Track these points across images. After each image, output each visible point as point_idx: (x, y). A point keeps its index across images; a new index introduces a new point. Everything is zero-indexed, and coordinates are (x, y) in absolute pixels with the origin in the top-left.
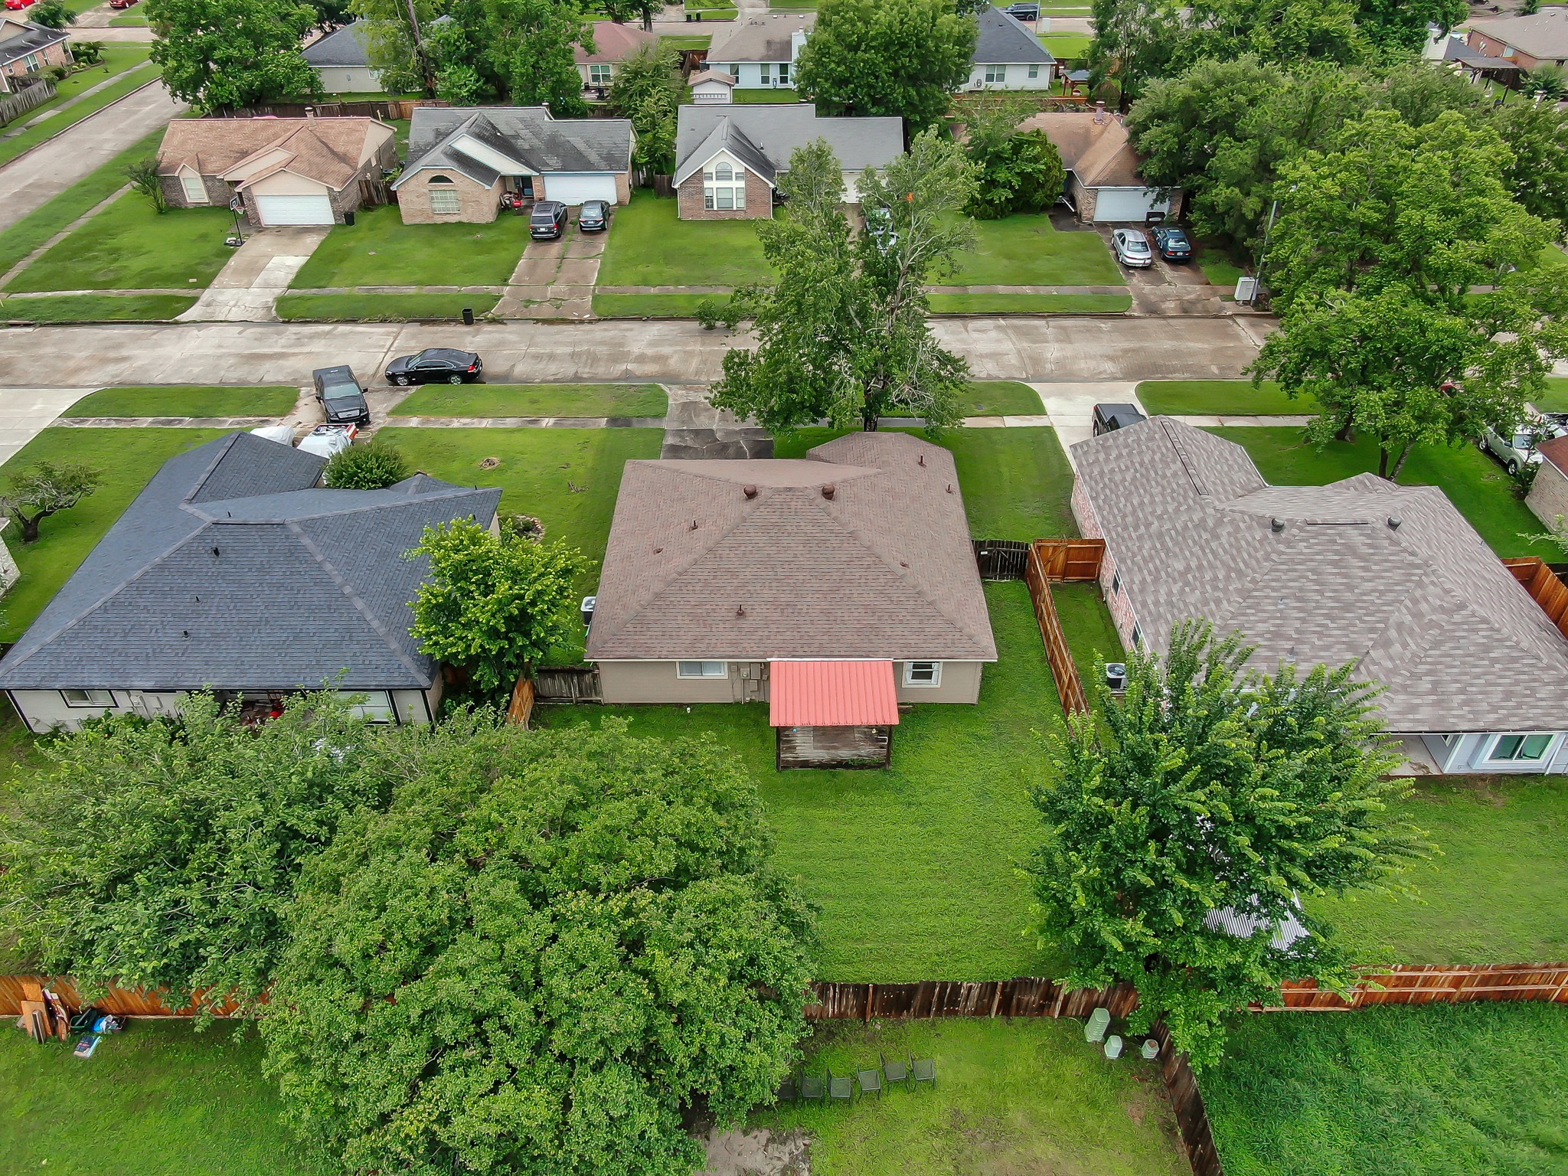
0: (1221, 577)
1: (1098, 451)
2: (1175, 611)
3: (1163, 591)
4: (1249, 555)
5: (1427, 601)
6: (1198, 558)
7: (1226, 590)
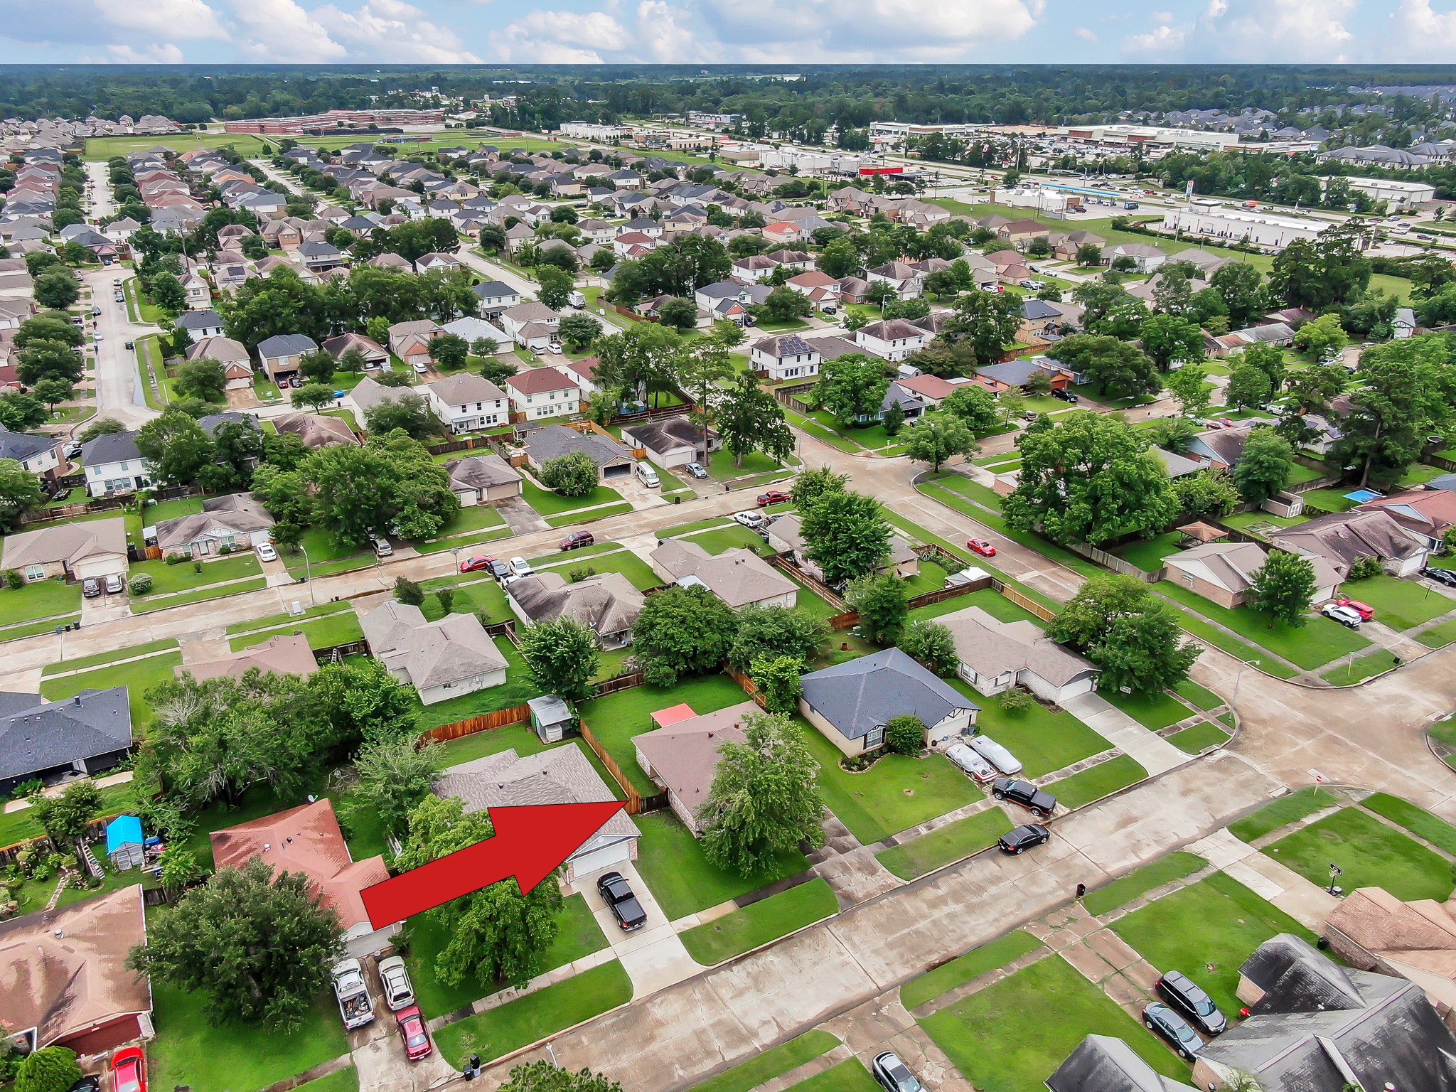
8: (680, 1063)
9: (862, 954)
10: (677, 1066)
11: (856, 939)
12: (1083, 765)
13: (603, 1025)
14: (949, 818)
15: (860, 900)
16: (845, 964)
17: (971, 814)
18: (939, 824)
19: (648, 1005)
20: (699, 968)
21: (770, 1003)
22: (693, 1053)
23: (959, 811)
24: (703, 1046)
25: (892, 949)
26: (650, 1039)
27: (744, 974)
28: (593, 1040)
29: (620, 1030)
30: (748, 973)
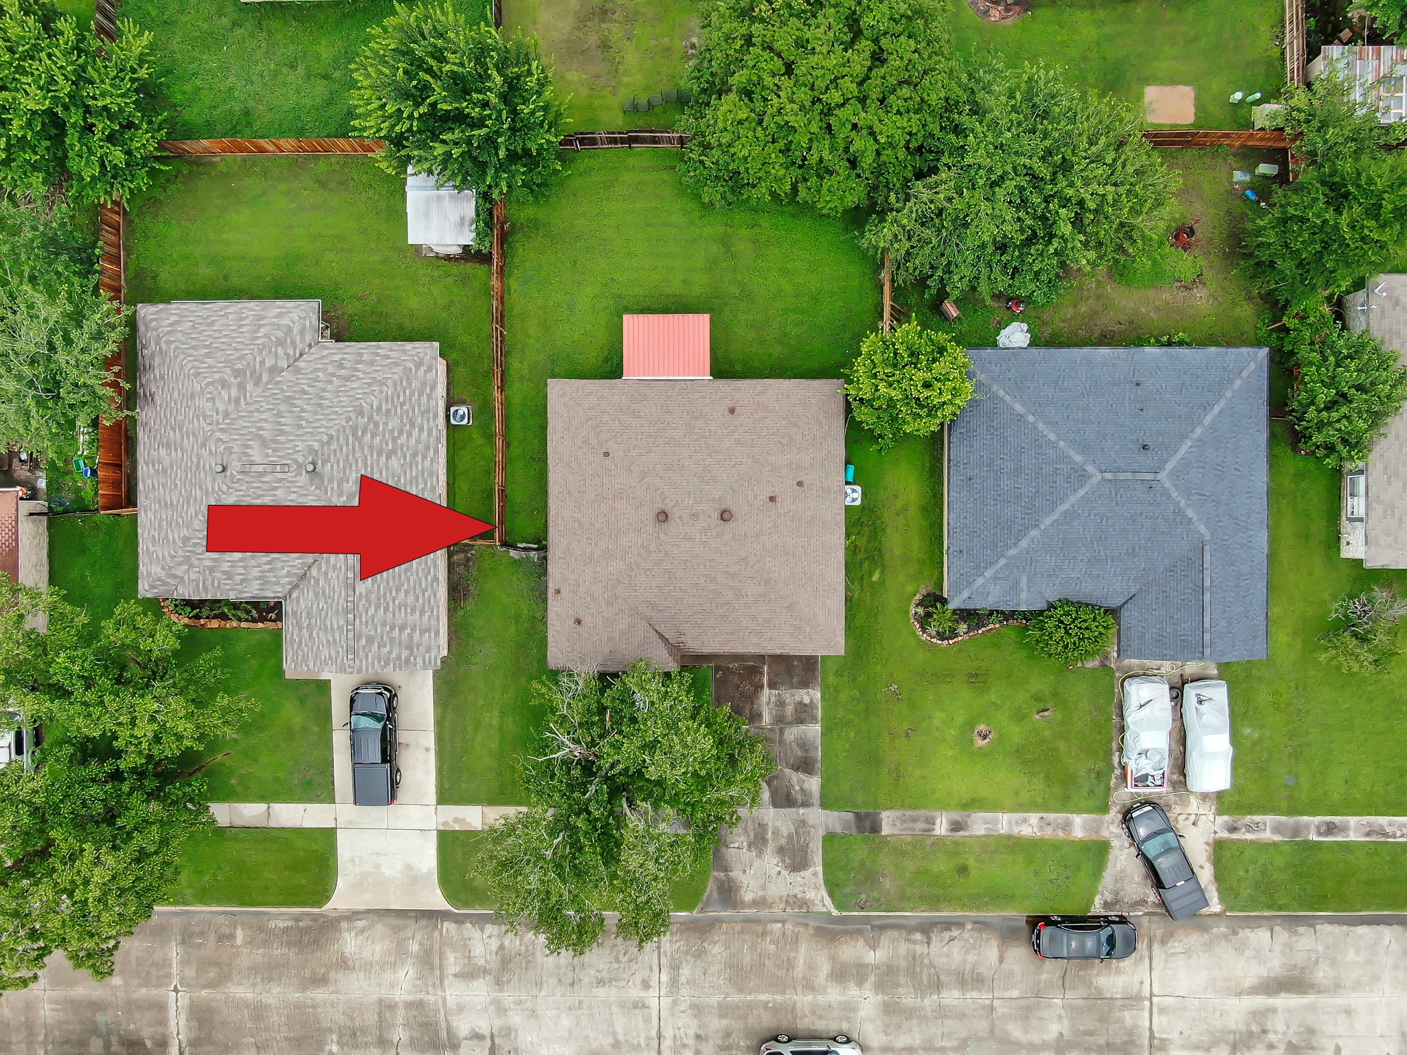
0: (369, 435)
1: (419, 646)
2: (410, 415)
3: (413, 441)
4: (341, 450)
5: (230, 398)
6: (378, 464)
7: (370, 418)
8: (341, 1036)
9: (675, 1003)
10: (335, 1037)
11: (685, 972)
12: (1344, 829)
13: (272, 924)
14: (1005, 823)
15: (743, 904)
16: (640, 1005)
17: (1049, 832)
18: (980, 825)
19: (344, 925)
20: (437, 901)
21: (501, 1010)
22: (363, 1031)
23: (1034, 818)
24: (380, 1028)
25: (722, 1016)
26: (320, 981)
27: (494, 944)
28: (250, 942)
29: (290, 945)
30: (502, 947)
